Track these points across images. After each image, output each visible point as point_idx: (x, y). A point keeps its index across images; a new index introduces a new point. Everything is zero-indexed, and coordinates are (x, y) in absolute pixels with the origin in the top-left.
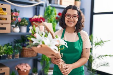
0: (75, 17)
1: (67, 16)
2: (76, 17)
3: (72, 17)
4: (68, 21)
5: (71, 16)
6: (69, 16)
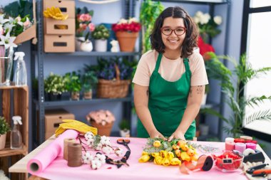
1: (166, 30)
2: (182, 30)
3: (173, 33)
4: (168, 40)
5: (172, 30)
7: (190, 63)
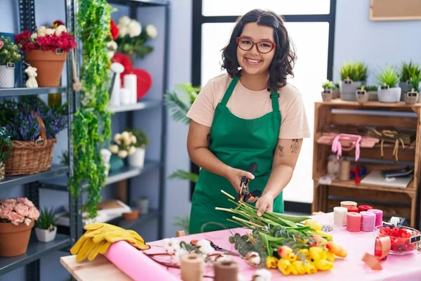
0: (265, 45)
1: (244, 42)
2: (268, 46)
3: (255, 48)
5: (254, 43)
6: (248, 42)
7: (281, 100)
